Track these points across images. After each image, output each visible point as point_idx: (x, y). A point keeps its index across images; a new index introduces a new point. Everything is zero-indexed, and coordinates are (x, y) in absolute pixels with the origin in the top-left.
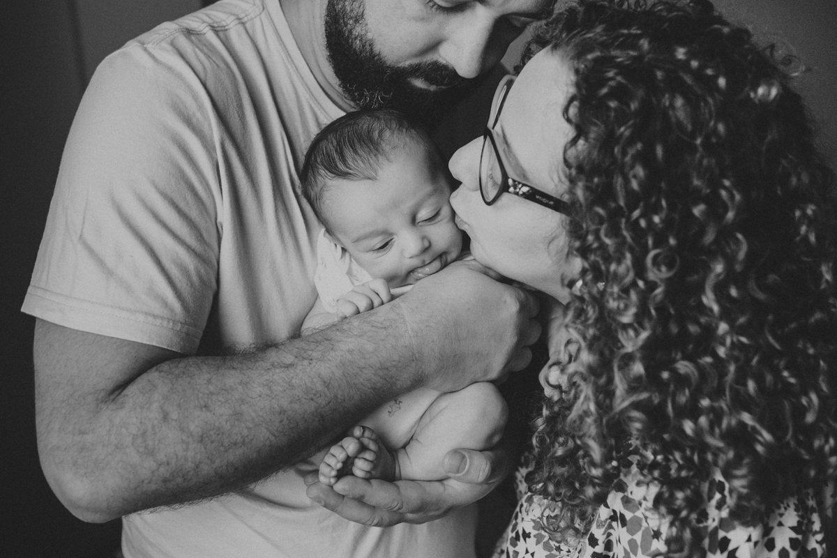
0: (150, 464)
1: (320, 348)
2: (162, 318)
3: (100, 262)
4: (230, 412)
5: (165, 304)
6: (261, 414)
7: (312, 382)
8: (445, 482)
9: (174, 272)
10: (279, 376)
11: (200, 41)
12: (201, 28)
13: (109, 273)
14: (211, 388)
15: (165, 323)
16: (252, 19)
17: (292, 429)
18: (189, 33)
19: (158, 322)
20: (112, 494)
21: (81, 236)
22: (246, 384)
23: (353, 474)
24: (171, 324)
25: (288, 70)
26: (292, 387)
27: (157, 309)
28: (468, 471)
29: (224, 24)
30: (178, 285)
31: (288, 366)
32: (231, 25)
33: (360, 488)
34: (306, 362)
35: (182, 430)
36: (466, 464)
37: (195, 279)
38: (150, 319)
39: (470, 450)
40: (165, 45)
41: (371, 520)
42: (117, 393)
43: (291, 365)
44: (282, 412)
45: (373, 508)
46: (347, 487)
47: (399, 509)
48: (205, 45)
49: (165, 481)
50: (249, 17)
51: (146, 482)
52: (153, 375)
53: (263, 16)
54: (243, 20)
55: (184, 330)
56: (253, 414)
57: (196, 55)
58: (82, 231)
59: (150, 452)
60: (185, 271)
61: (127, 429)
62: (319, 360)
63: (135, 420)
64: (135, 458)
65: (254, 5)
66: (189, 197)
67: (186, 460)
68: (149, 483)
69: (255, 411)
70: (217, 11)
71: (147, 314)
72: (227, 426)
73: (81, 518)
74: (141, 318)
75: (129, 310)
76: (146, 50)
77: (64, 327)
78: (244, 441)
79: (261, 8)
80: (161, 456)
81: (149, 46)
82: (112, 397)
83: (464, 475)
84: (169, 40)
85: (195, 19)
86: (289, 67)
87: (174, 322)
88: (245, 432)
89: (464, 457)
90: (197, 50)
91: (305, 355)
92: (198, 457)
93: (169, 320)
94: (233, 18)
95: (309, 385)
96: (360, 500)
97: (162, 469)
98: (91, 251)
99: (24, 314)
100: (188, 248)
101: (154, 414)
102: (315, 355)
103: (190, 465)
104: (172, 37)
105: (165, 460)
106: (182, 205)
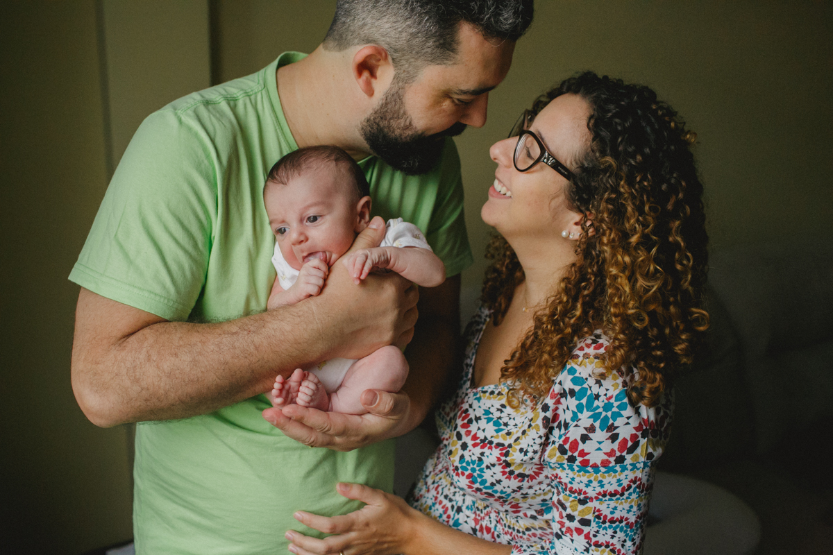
0: (136, 388)
1: (257, 324)
2: (161, 296)
3: (126, 255)
4: (191, 359)
5: (164, 287)
6: (211, 363)
7: (248, 346)
8: (363, 416)
9: (174, 267)
10: (226, 339)
11: (214, 109)
12: (217, 99)
13: (130, 262)
14: (181, 343)
15: (162, 300)
16: (256, 93)
17: (232, 375)
18: (207, 103)
19: (158, 298)
20: (113, 406)
21: (116, 235)
22: (204, 343)
23: (295, 403)
24: (166, 301)
25: (276, 130)
26: (234, 348)
27: (158, 289)
28: (378, 404)
29: (235, 96)
30: (175, 276)
31: (233, 334)
32: (240, 97)
33: (300, 412)
34: (246, 332)
35: (158, 367)
36: (376, 399)
37: (188, 273)
38: (153, 296)
39: (379, 390)
40: (190, 112)
41: (309, 438)
42: (123, 340)
43: (236, 333)
44: (226, 363)
45: (311, 429)
46: (291, 410)
47: (329, 430)
48: (218, 112)
49: (146, 400)
50: (254, 92)
51: (134, 399)
52: (146, 331)
53: (264, 92)
54: (249, 94)
55: (175, 306)
56: (206, 363)
57: (210, 119)
58: (116, 233)
59: (136, 381)
60: (181, 268)
61: (125, 364)
62: (254, 332)
63: (130, 358)
64: (127, 383)
65: (258, 83)
66: (192, 218)
67: (159, 388)
68: (136, 400)
69: (208, 361)
70: (231, 87)
71: (150, 292)
72: (188, 369)
73: (92, 421)
74: (147, 294)
75: (140, 289)
76: (176, 114)
77: (97, 294)
78: (198, 380)
79: (263, 86)
80: (144, 384)
81: (179, 112)
82: (119, 342)
83: (375, 407)
84: (193, 108)
85: (214, 92)
86: (277, 128)
87: (168, 300)
88: (200, 374)
89: (376, 394)
90: (211, 116)
91: (246, 328)
92: (167, 387)
93: (165, 298)
94: (242, 92)
95: (245, 347)
96: (300, 422)
97: (144, 392)
98: (121, 247)
99: (70, 281)
100: (186, 251)
101: (142, 356)
102: (252, 328)
103: (162, 391)
104: (195, 106)
105: (146, 386)
106: (186, 222)
